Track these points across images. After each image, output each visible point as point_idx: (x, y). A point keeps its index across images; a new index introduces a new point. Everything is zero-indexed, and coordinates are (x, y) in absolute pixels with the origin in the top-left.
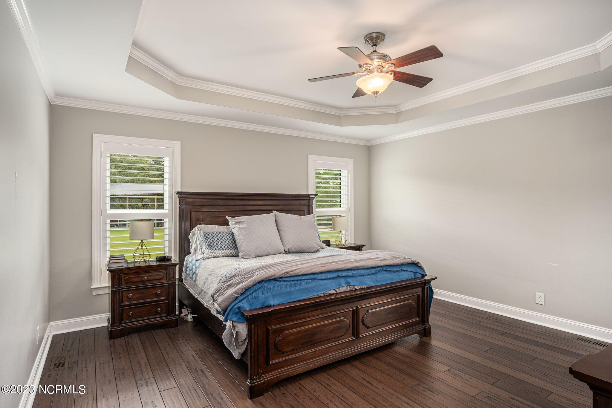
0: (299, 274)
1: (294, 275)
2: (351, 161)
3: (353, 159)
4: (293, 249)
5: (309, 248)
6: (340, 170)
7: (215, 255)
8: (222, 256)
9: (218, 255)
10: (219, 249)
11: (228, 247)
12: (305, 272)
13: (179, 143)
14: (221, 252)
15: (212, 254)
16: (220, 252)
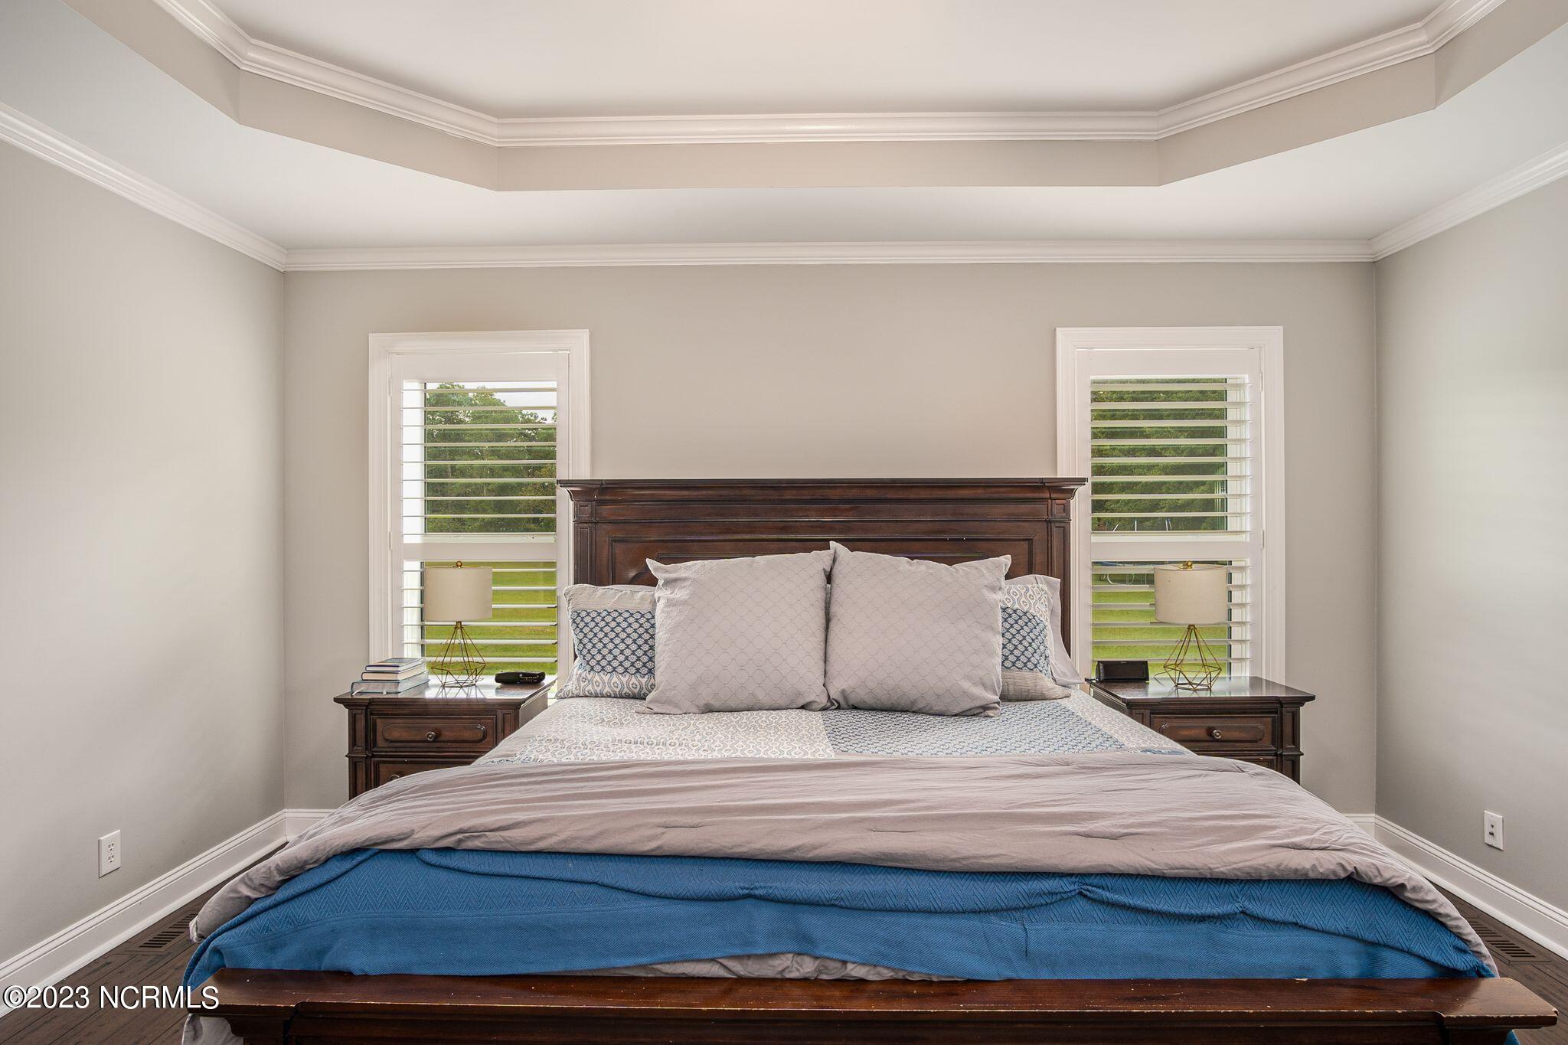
0: (533, 848)
1: (508, 846)
2: (1273, 336)
3: (1282, 327)
4: (861, 695)
5: (938, 696)
6: (1223, 376)
7: (590, 687)
8: (615, 692)
9: (598, 690)
10: (614, 669)
11: (632, 664)
12: (564, 841)
13: (585, 335)
14: (610, 680)
15: (583, 684)
16: (606, 678)
